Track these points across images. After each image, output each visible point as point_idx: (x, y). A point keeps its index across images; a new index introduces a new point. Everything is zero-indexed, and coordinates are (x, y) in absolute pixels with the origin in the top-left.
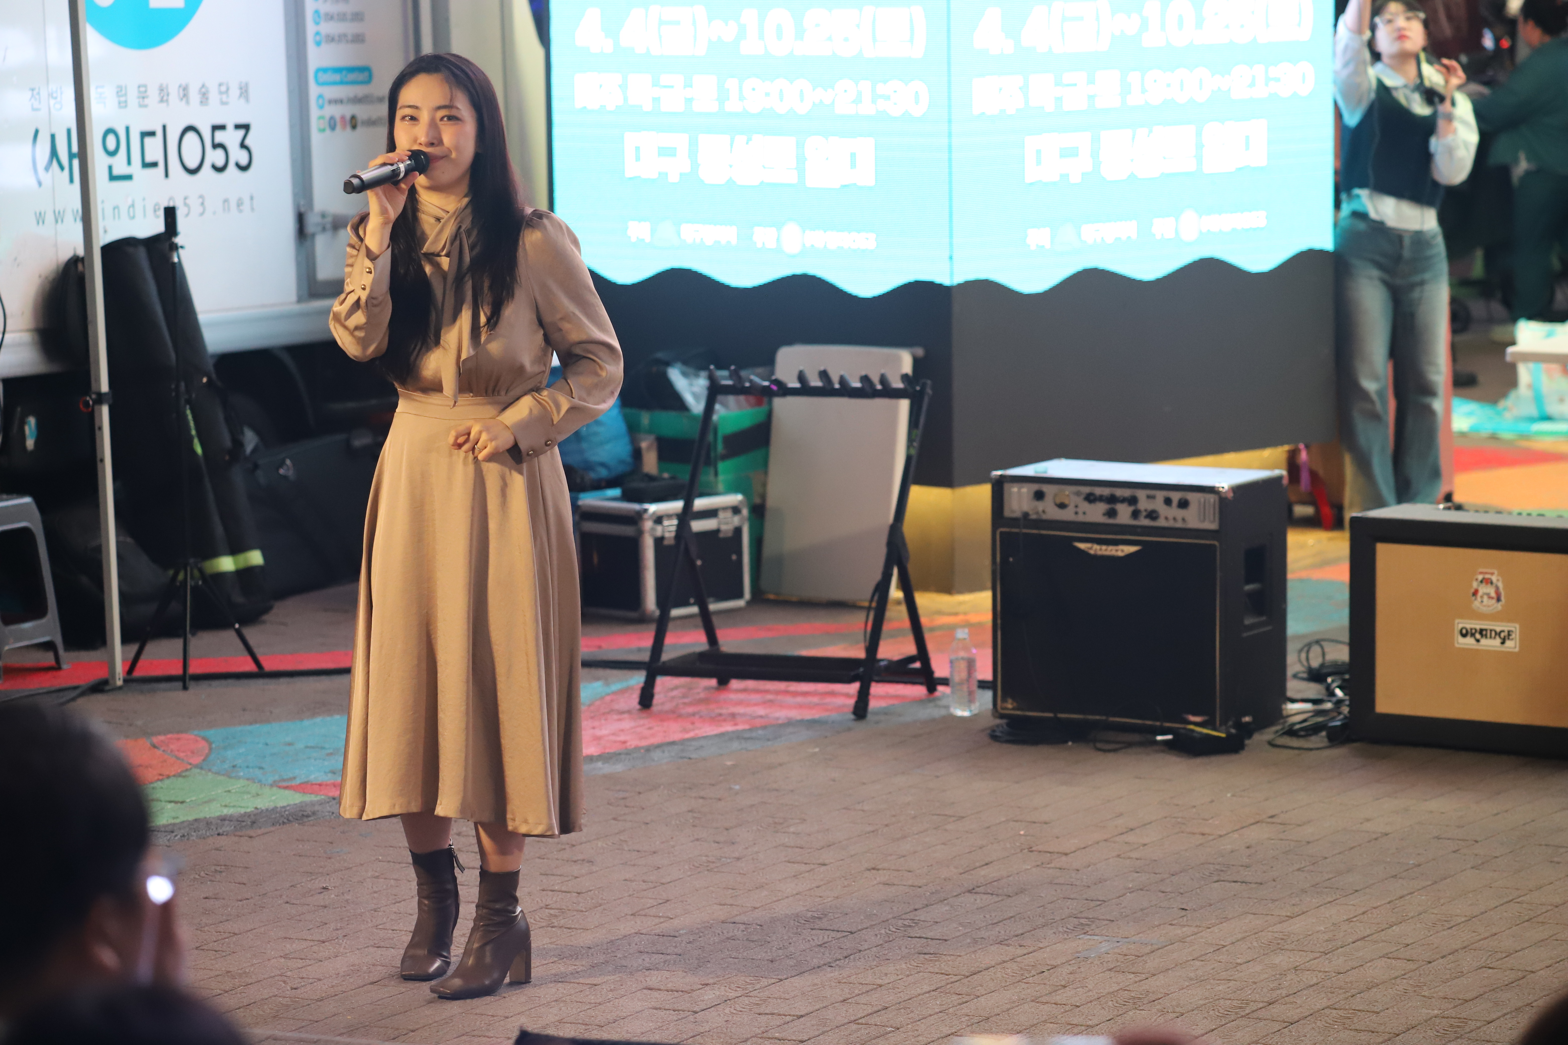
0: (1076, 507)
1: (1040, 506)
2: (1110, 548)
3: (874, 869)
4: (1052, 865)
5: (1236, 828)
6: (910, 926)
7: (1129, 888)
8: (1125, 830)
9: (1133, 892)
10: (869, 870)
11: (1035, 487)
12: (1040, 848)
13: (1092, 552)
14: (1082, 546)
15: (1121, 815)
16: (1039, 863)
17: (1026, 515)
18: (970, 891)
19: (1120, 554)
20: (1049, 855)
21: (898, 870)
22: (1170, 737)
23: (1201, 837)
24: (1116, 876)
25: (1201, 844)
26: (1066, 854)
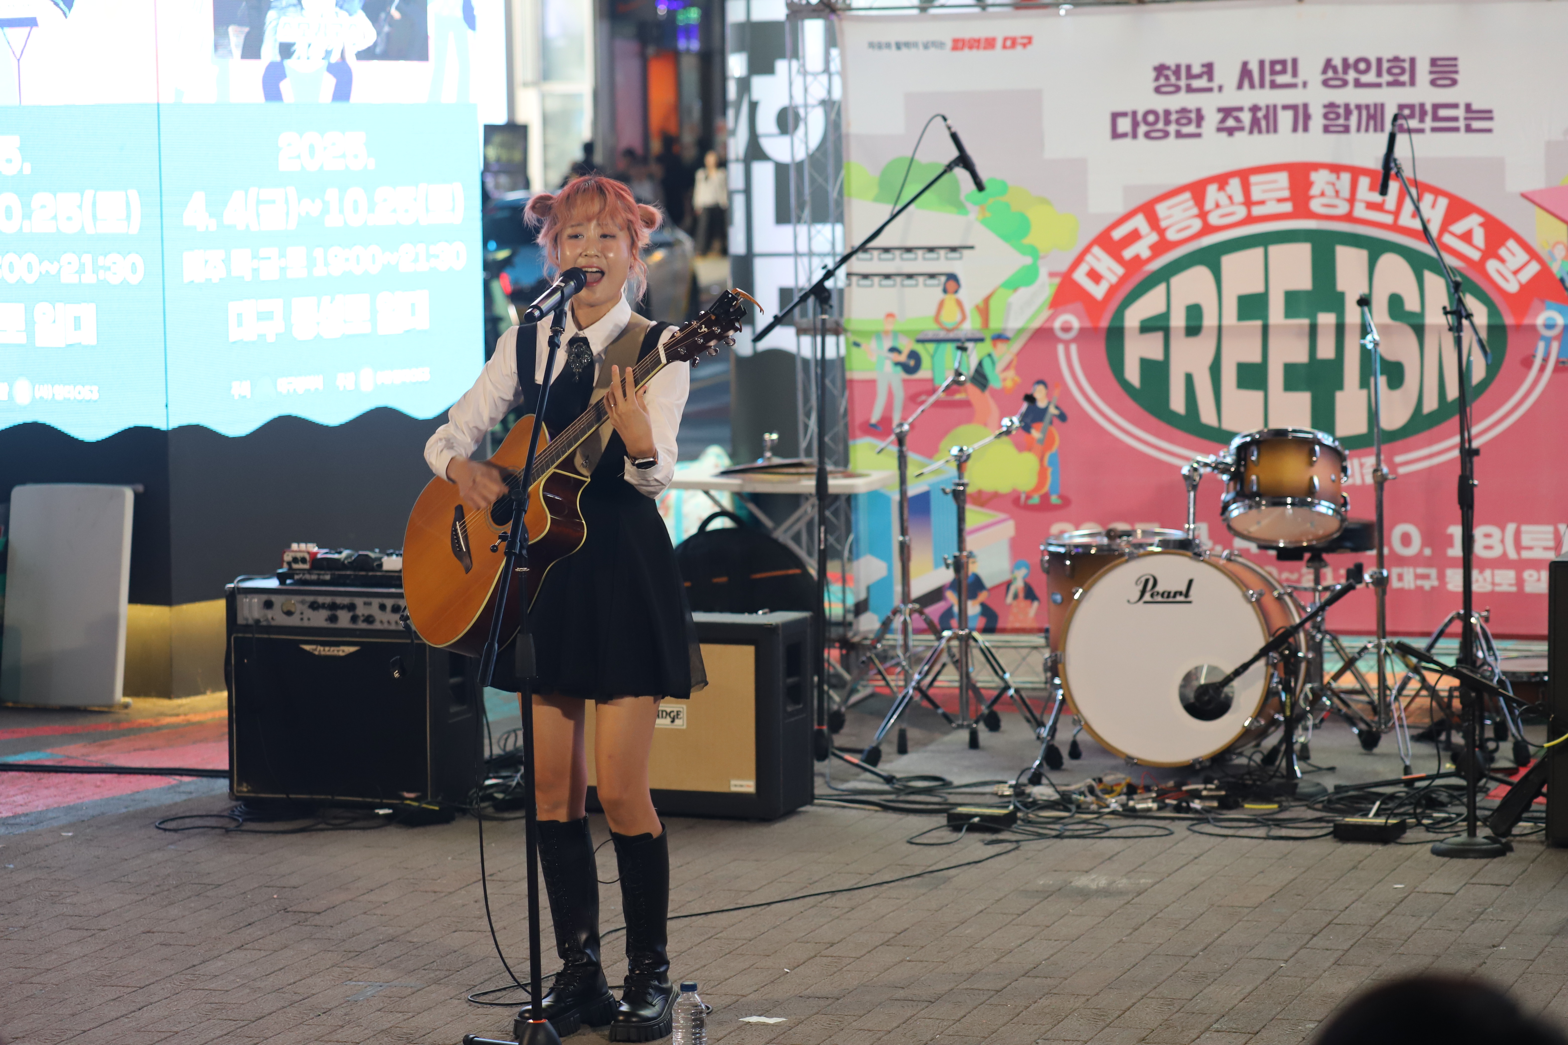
0: (302, 613)
1: (269, 614)
2: (332, 649)
3: (149, 932)
4: (308, 923)
5: (462, 886)
6: (193, 980)
7: (380, 940)
8: (366, 891)
9: (384, 943)
10: (144, 933)
11: (265, 597)
12: (294, 908)
13: (316, 653)
14: (307, 648)
15: (359, 878)
16: (296, 922)
17: (257, 621)
18: (239, 948)
19: (341, 654)
20: (303, 914)
21: (172, 933)
22: (390, 811)
23: (433, 894)
24: (367, 930)
25: (434, 901)
26: (319, 913)
